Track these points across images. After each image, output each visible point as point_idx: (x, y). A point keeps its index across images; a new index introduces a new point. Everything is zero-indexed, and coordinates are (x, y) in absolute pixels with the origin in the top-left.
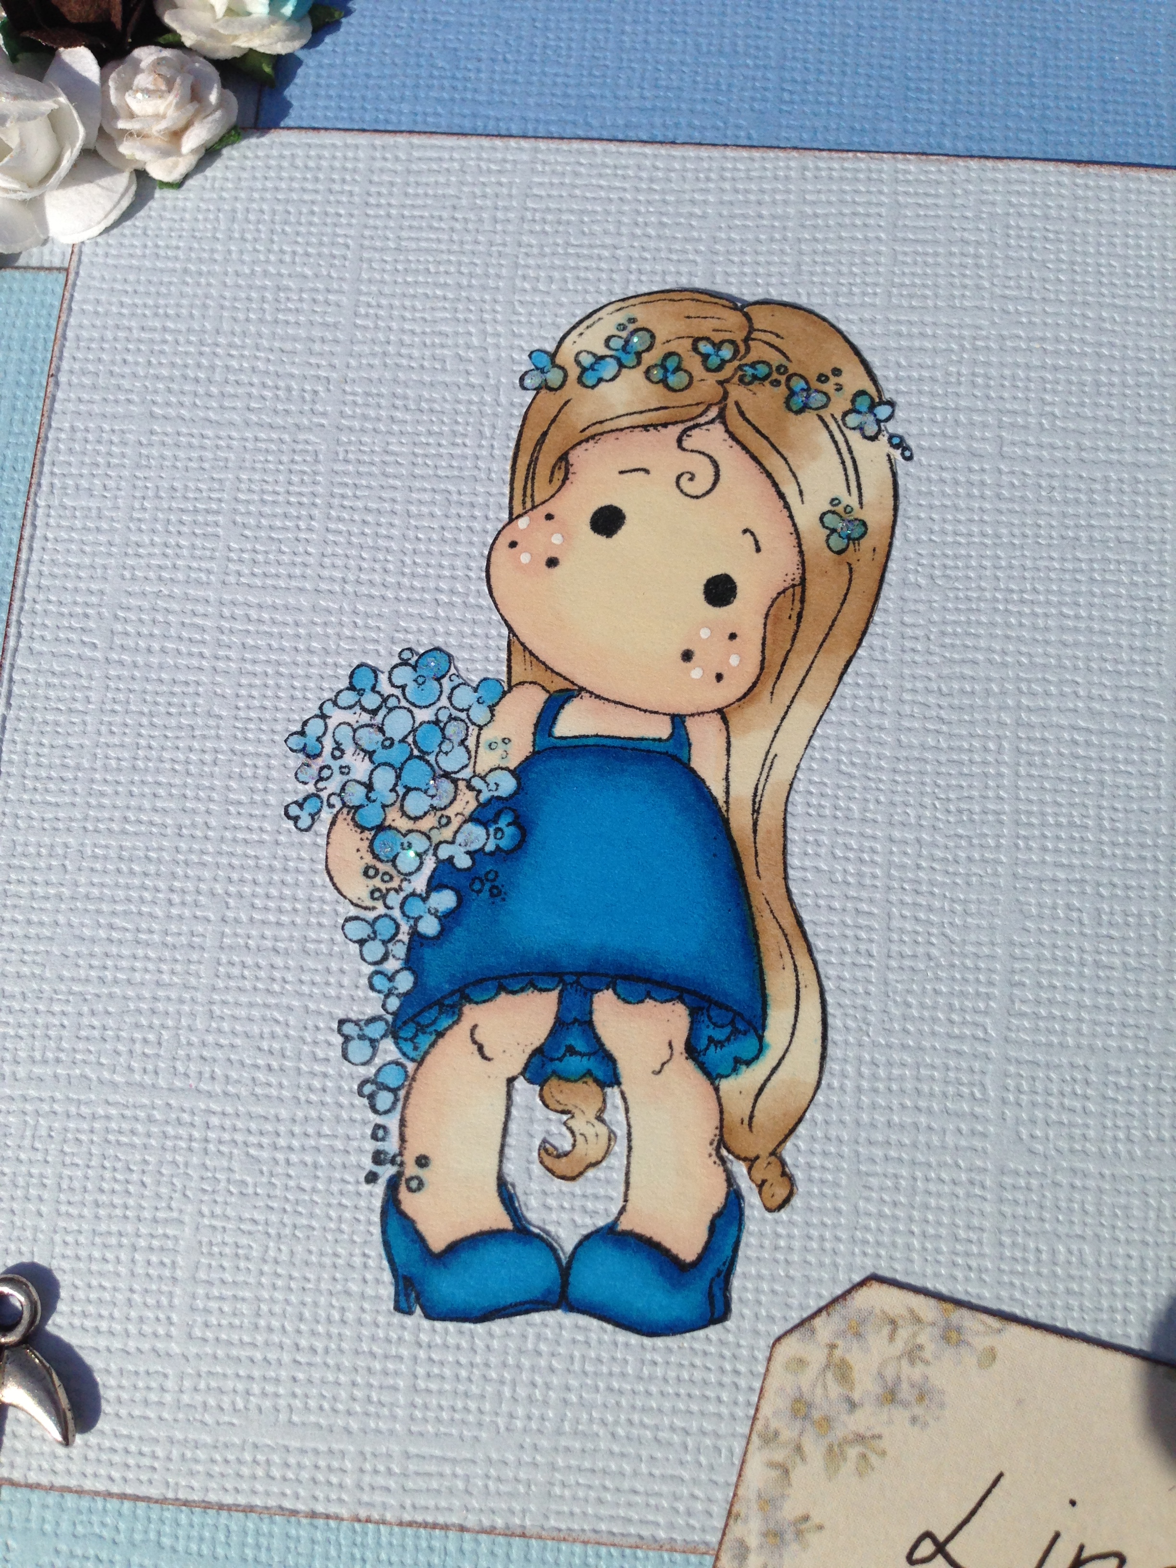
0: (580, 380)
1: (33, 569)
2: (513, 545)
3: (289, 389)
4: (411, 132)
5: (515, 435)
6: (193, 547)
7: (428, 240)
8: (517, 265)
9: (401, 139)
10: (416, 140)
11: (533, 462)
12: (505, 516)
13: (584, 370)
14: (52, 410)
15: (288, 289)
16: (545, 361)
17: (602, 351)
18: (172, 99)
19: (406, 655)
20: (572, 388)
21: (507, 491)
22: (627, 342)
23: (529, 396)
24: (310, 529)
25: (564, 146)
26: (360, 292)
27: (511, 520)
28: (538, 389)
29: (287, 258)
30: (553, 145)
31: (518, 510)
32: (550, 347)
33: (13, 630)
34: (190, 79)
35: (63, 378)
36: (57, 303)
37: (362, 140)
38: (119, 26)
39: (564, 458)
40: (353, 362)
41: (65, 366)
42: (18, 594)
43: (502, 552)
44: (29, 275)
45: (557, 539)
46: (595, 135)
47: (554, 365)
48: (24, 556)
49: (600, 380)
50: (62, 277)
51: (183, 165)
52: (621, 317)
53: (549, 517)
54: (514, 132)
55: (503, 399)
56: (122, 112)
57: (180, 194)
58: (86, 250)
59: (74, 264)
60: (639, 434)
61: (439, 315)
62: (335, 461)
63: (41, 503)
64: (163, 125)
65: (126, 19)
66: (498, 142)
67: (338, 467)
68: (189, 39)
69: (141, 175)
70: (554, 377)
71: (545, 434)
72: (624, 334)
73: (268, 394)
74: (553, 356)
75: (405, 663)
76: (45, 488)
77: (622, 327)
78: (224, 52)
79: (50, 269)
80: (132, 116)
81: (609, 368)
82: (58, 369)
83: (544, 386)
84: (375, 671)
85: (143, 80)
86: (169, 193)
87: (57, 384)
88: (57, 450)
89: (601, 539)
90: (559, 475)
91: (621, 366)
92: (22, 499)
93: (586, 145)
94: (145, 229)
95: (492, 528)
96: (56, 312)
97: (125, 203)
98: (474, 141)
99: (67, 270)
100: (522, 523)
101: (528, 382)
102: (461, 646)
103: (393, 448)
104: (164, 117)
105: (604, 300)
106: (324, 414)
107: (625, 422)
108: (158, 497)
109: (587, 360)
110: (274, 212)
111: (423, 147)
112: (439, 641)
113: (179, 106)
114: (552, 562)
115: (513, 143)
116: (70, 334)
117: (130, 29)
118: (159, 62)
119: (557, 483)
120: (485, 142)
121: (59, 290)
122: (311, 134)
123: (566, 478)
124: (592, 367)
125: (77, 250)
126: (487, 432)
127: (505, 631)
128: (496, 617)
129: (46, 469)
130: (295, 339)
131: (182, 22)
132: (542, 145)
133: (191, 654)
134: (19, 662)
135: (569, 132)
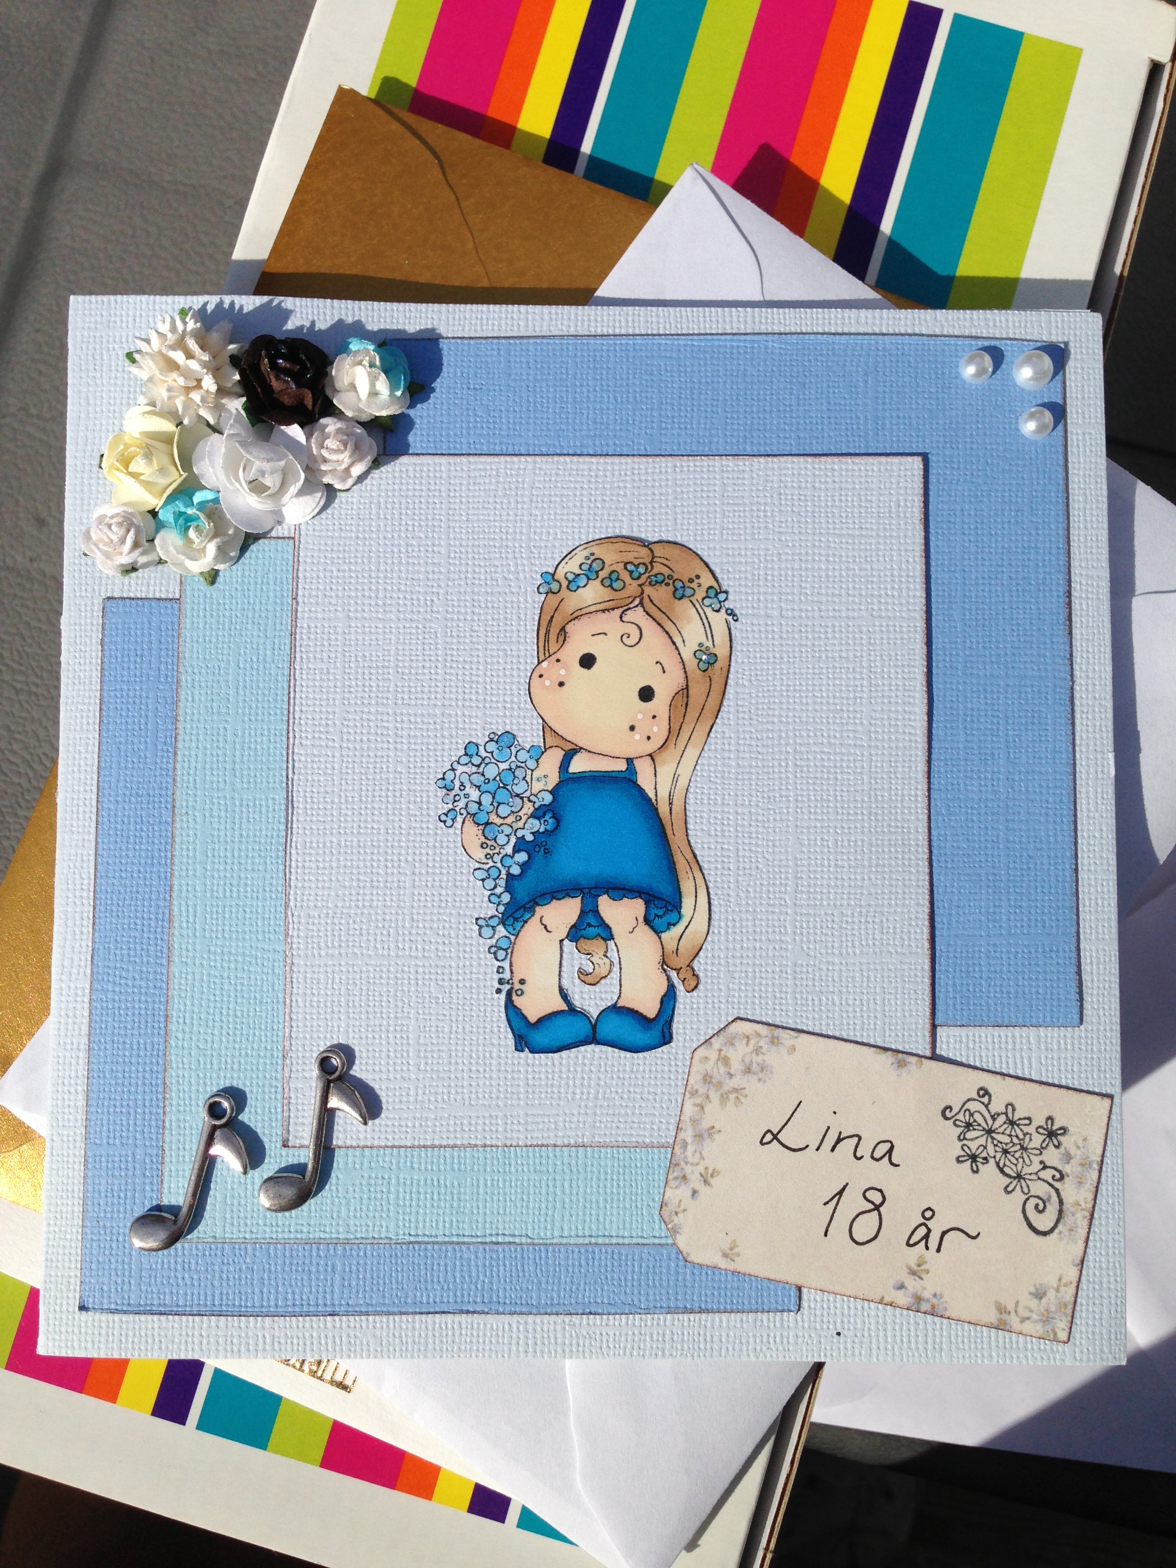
0: (568, 587)
1: (297, 702)
2: (541, 676)
3: (419, 600)
4: (469, 455)
5: (537, 618)
6: (378, 686)
7: (483, 515)
8: (530, 526)
9: (464, 459)
10: (471, 459)
11: (548, 632)
12: (536, 661)
13: (570, 582)
14: (296, 617)
15: (412, 545)
16: (549, 578)
17: (578, 571)
18: (347, 454)
19: (492, 736)
20: (564, 592)
21: (535, 648)
22: (591, 566)
23: (543, 597)
24: (437, 674)
25: (550, 459)
26: (450, 545)
27: (539, 663)
28: (547, 593)
29: (410, 528)
30: (544, 459)
31: (542, 657)
33: (291, 735)
34: (354, 438)
35: (300, 600)
36: (291, 558)
37: (444, 460)
38: (310, 407)
39: (563, 629)
40: (450, 584)
41: (300, 593)
42: (291, 716)
43: (536, 680)
44: (273, 542)
45: (563, 672)
46: (565, 452)
47: (554, 580)
48: (292, 696)
49: (578, 587)
50: (291, 542)
51: (350, 482)
52: (586, 553)
53: (558, 661)
54: (523, 452)
55: (529, 600)
56: (320, 460)
57: (349, 494)
58: (302, 527)
59: (297, 536)
60: (600, 614)
61: (492, 555)
62: (446, 636)
63: (297, 667)
64: (344, 466)
65: (314, 405)
66: (515, 459)
67: (448, 640)
68: (349, 414)
69: (329, 488)
70: (555, 586)
71: (552, 617)
72: (589, 562)
73: (408, 603)
74: (553, 575)
75: (491, 740)
76: (298, 659)
77: (587, 558)
78: (367, 419)
79: (283, 538)
80: (325, 461)
81: (583, 581)
82: (297, 595)
83: (550, 592)
84: (477, 745)
85: (331, 443)
86: (343, 494)
87: (297, 603)
88: (302, 638)
89: (586, 670)
90: (561, 639)
91: (589, 579)
92: (286, 665)
93: (561, 459)
94: (333, 515)
95: (529, 668)
96: (291, 563)
97: (322, 503)
98: (502, 458)
99: (293, 538)
100: (545, 664)
101: (541, 590)
102: (519, 730)
103: (476, 628)
104: (343, 461)
105: (577, 544)
106: (438, 612)
107: (593, 609)
108: (357, 661)
109: (571, 577)
110: (400, 503)
111: (476, 463)
112: (508, 728)
113: (351, 456)
114: (561, 684)
115: (523, 458)
116: (300, 575)
117: (317, 410)
118: (338, 431)
119: (561, 642)
120: (508, 459)
121: (291, 550)
122: (415, 457)
123: (565, 640)
124: (574, 580)
125: (298, 527)
126: (523, 617)
127: (541, 721)
128: (535, 714)
129: (298, 649)
130: (419, 572)
131: (343, 402)
132: (538, 459)
133: (383, 742)
134: (296, 751)
135: (551, 451)
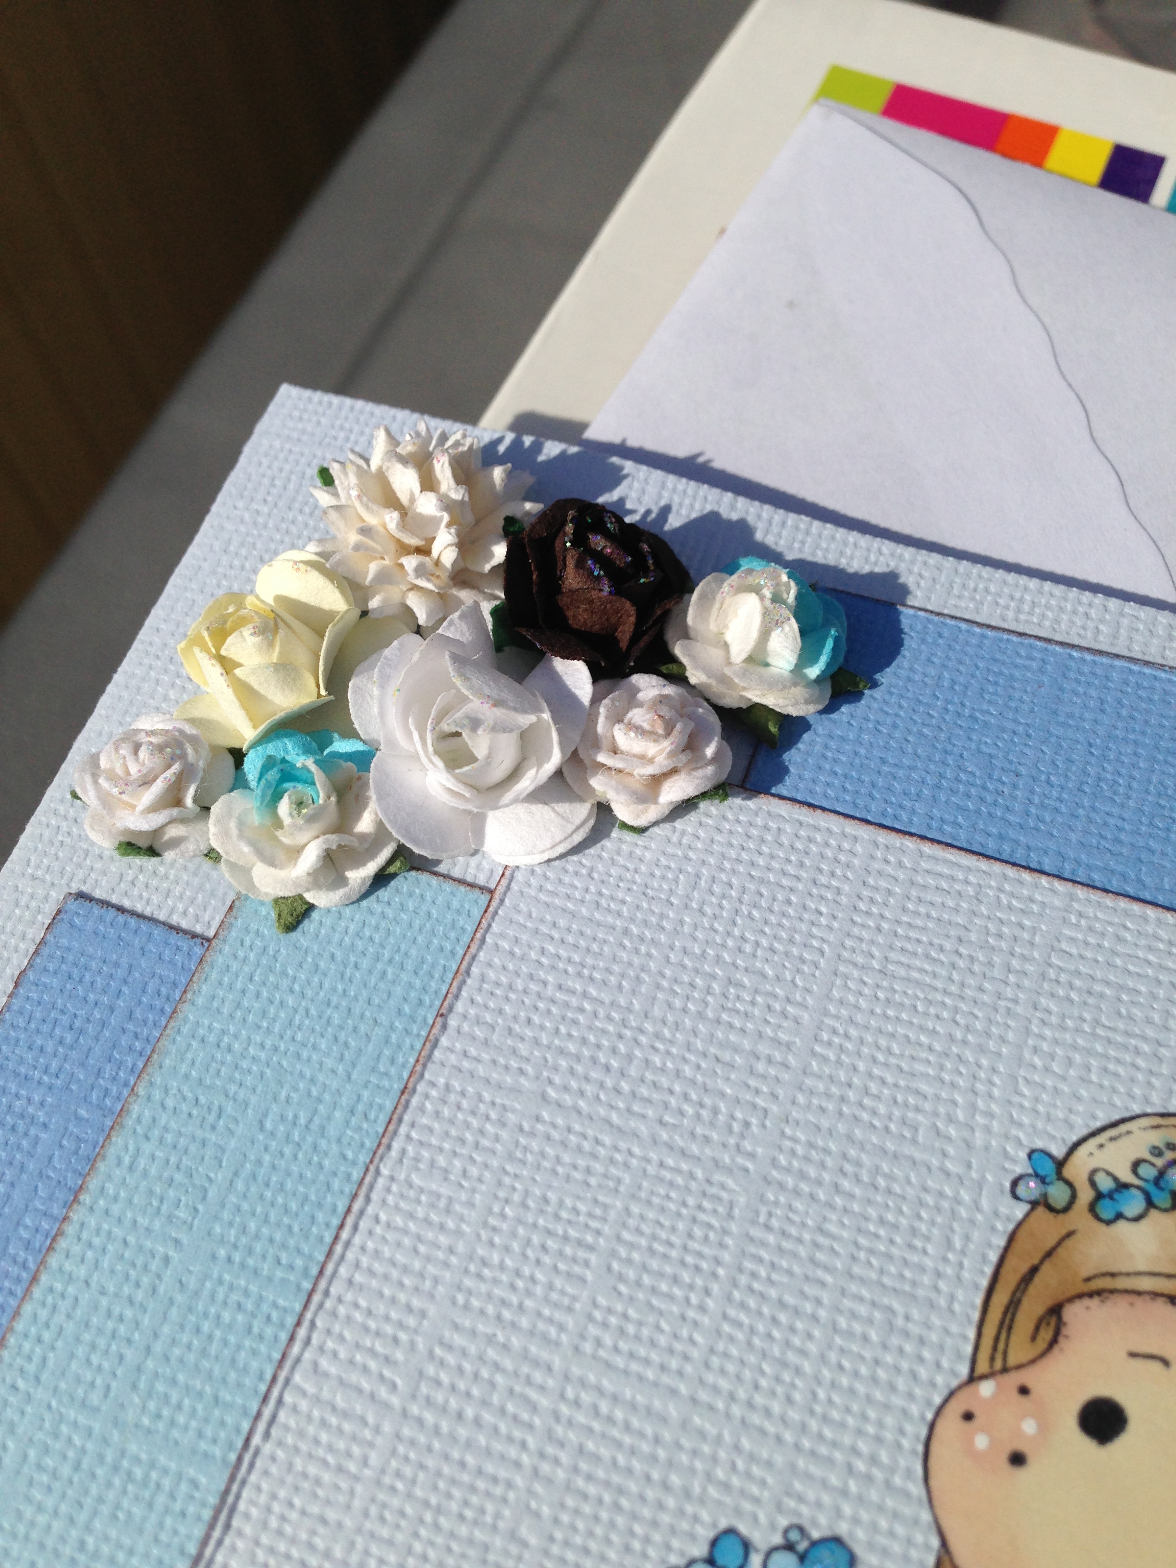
0: (1092, 1208)
1: (350, 1255)
2: (968, 1416)
3: (715, 1111)
4: (923, 838)
5: (993, 1257)
6: (551, 1286)
7: (922, 970)
8: (1028, 1032)
9: (910, 844)
10: (927, 848)
11: (1013, 1306)
12: (964, 1370)
13: (1099, 1196)
14: (429, 1057)
15: (740, 985)
16: (1048, 1168)
17: (1126, 1176)
18: (666, 745)
19: (794, 1536)
20: (1080, 1217)
21: (972, 1334)
22: (1162, 1174)
23: (1020, 1210)
24: (702, 1308)
25: (1109, 901)
26: (826, 1013)
27: (973, 1379)
28: (1034, 1204)
29: (748, 948)
30: (1095, 896)
31: (983, 1366)
32: (1058, 1151)
33: (302, 1332)
34: (692, 725)
35: (453, 1022)
36: (470, 929)
37: (864, 832)
38: (624, 645)
39: (1056, 1311)
40: (801, 1099)
41: (459, 1007)
42: (323, 1284)
43: (950, 1424)
44: (448, 886)
45: (1029, 1427)
46: (1147, 896)
47: (1060, 1177)
48: (345, 1235)
49: (1119, 1216)
50: (484, 898)
51: (652, 813)
52: (1156, 1138)
53: (1024, 1391)
54: (1047, 868)
55: (985, 1203)
56: (605, 744)
57: (640, 840)
58: (519, 876)
59: (501, 889)
61: (919, 1067)
62: (754, 1222)
63: (385, 1171)
64: (650, 770)
65: (633, 643)
66: (1026, 876)
67: (757, 1233)
68: (695, 677)
69: (603, 809)
70: (1058, 1194)
71: (1034, 1270)
72: (1160, 1162)
73: (689, 1110)
74: (1060, 1164)
75: (789, 1547)
76: (394, 1153)
77: (1157, 1152)
78: (730, 701)
79: (472, 885)
80: (615, 751)
81: (1134, 1204)
82: (451, 1009)
83: (1040, 1203)
84: (747, 1546)
85: (637, 715)
86: (629, 837)
87: (444, 1027)
88: (422, 1109)
90: (1046, 1335)
91: (1150, 1204)
92: (363, 1158)
93: (1136, 907)
94: (592, 869)
95: (944, 1382)
96: (466, 939)
97: (578, 838)
98: (997, 867)
99: (492, 892)
100: (986, 1388)
101: (1021, 1190)
102: (871, 1546)
103: (832, 1228)
104: (651, 761)
106: (752, 1156)
107: (1146, 1284)
108: (524, 1205)
109: (1105, 1184)
110: (744, 890)
111: (934, 858)
112: (843, 1529)
113: (672, 754)
114: (1017, 1459)
115: (1044, 881)
116: (475, 970)
117: (636, 652)
118: (662, 700)
119: (1041, 1344)
120: (1011, 872)
121: (477, 913)
122: (805, 810)
123: (1054, 1342)
124: (1110, 1195)
125: (508, 873)
126: (958, 1243)
127: (935, 1542)
128: (926, 1516)
129: (403, 1130)
130: (736, 1049)
131: (693, 658)
132: (1081, 892)
133: (510, 1439)
134: (297, 1378)
135: (1115, 885)
